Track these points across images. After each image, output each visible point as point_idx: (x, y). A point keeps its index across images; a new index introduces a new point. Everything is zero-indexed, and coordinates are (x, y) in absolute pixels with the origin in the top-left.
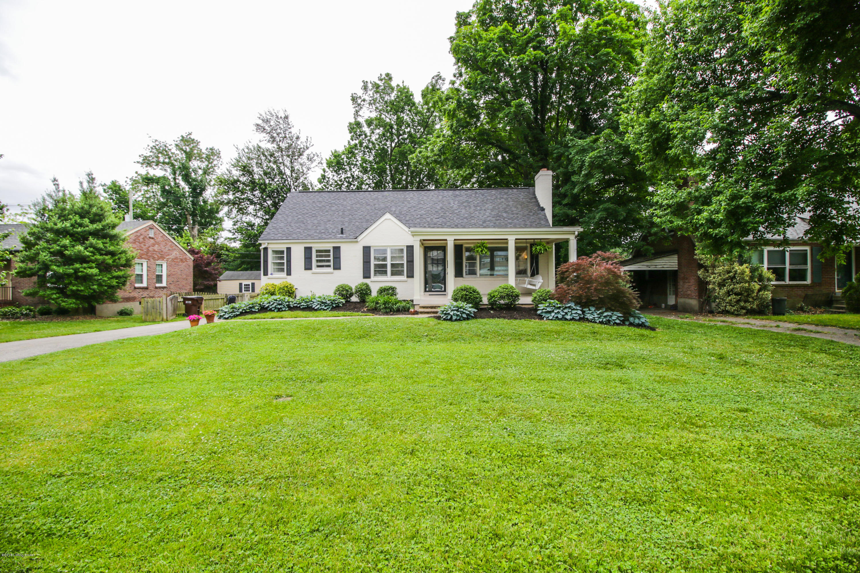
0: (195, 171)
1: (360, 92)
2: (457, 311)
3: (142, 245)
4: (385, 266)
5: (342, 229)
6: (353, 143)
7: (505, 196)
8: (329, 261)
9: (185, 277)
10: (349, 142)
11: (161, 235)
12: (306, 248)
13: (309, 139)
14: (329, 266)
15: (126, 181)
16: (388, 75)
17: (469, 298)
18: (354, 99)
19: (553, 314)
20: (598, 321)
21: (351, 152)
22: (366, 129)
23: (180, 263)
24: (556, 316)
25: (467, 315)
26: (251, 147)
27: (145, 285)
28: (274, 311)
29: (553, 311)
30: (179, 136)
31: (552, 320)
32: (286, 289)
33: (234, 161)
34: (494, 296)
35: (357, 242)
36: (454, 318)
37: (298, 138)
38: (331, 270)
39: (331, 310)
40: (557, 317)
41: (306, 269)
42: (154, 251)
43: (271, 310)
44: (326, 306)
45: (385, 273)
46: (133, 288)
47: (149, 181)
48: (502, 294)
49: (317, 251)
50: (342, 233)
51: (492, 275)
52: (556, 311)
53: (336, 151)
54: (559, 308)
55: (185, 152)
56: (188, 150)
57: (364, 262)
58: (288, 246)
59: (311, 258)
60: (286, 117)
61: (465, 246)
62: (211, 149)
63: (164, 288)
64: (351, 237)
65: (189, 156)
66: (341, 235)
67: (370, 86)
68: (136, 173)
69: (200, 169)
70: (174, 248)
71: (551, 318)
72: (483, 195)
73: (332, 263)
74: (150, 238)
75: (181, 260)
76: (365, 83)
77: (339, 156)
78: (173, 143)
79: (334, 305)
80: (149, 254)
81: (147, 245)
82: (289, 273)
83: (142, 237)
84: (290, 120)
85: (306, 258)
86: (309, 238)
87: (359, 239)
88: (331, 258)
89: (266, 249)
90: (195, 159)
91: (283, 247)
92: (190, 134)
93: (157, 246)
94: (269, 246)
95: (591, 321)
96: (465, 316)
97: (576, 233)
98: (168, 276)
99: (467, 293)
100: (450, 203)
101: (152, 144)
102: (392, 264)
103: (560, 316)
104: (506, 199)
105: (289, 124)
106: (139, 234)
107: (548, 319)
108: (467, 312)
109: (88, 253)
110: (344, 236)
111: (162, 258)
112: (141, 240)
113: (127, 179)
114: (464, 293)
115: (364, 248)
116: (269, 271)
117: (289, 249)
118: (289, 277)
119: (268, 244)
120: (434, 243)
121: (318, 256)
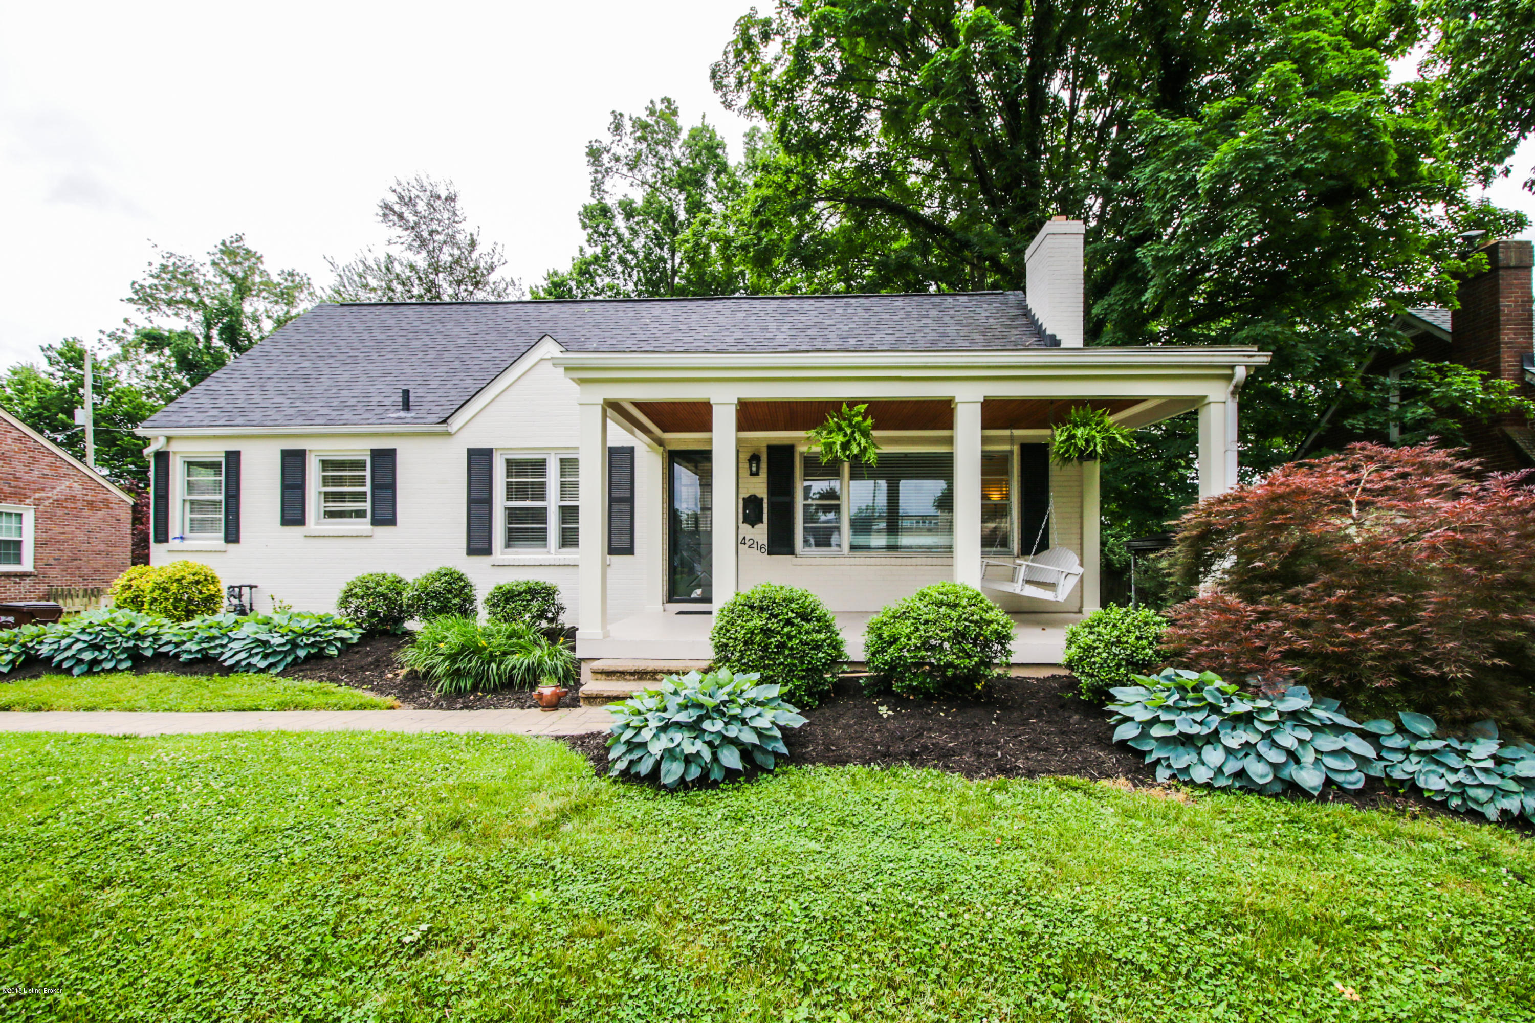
0: (256, 319)
1: (607, 139)
2: (695, 727)
4: (540, 515)
5: (406, 393)
6: (590, 252)
7: (934, 313)
8: (360, 497)
9: (102, 547)
10: (581, 250)
11: (15, 434)
12: (287, 455)
13: (499, 249)
14: (360, 514)
15: (100, 340)
16: (667, 101)
17: (781, 646)
18: (594, 154)
19: (1214, 756)
20: (1491, 812)
21: (585, 271)
22: (620, 222)
23: (86, 512)
24: (1232, 767)
25: (747, 753)
26: (371, 263)
28: (69, 671)
29: (1213, 738)
30: (218, 243)
31: (1208, 786)
32: (174, 588)
33: (330, 292)
34: (894, 640)
35: (448, 434)
36: (672, 772)
37: (473, 244)
38: (363, 526)
39: (283, 674)
40: (1241, 774)
41: (285, 522)
43: (59, 669)
44: (266, 656)
45: (540, 536)
47: (155, 341)
48: (933, 630)
49: (326, 464)
50: (406, 406)
51: (892, 547)
52: (1234, 739)
53: (555, 274)
54: (1246, 719)
55: (232, 278)
56: (241, 275)
57: (470, 501)
58: (232, 446)
59: (301, 487)
60: (451, 199)
61: (802, 449)
62: (291, 274)
63: (23, 576)
64: (433, 418)
65: (243, 290)
66: (402, 414)
67: (628, 126)
68: (126, 321)
69: (269, 317)
70: (63, 471)
71: (1201, 775)
72: (867, 310)
73: (367, 506)
75: (91, 505)
76: (618, 118)
77: (562, 284)
78: (208, 260)
79: (302, 653)
82: (232, 535)
84: (458, 204)
85: (285, 487)
86: (299, 421)
87: (456, 423)
88: (367, 488)
89: (162, 457)
90: (258, 296)
91: (215, 451)
92: (240, 239)
94: (174, 447)
95: (1443, 806)
96: (731, 759)
97: (1241, 373)
98: (39, 545)
99: (773, 625)
100: (765, 329)
101: (158, 262)
102: (562, 508)
103: (1259, 772)
104: (938, 319)
105: (455, 214)
107: (1182, 778)
108: (748, 737)
110: (413, 414)
111: (19, 496)
113: (101, 336)
114: (757, 622)
115: (471, 453)
116: (175, 528)
117: (233, 458)
118: (232, 547)
119: (169, 439)
120: (698, 441)
121: (326, 481)
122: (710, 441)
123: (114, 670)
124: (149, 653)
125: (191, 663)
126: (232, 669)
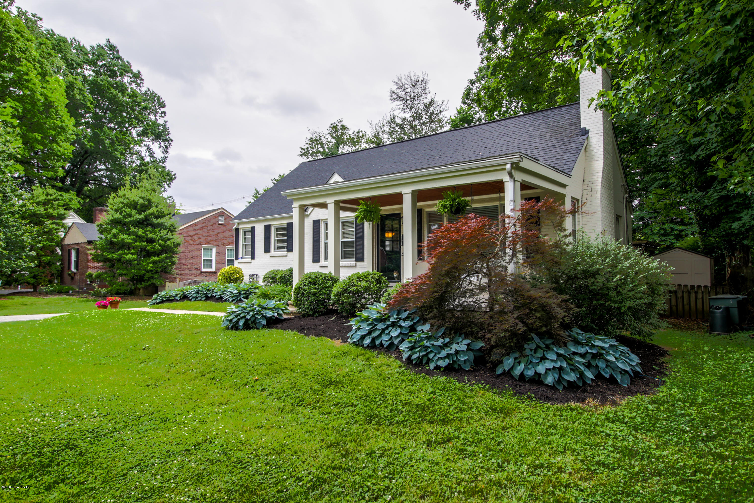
3: (210, 232)
8: (284, 241)
12: (265, 226)
14: (284, 248)
27: (213, 269)
35: (307, 215)
38: (285, 252)
41: (265, 251)
42: (224, 236)
46: (199, 272)
57: (313, 241)
58: (252, 225)
59: (270, 238)
73: (286, 244)
74: (220, 224)
80: (218, 240)
81: (216, 232)
82: (253, 258)
83: (211, 224)
85: (266, 239)
86: (269, 213)
87: (309, 211)
88: (285, 238)
89: (237, 230)
91: (249, 227)
93: (227, 232)
94: (241, 226)
102: (343, 242)
106: (207, 222)
109: (130, 241)
112: (210, 227)
115: (314, 222)
116: (240, 255)
117: (253, 228)
118: (253, 261)
119: (238, 224)
120: (396, 209)
121: (277, 235)
122: (402, 209)
123: (201, 300)
124: (210, 295)
125: (217, 299)
126: (225, 301)
